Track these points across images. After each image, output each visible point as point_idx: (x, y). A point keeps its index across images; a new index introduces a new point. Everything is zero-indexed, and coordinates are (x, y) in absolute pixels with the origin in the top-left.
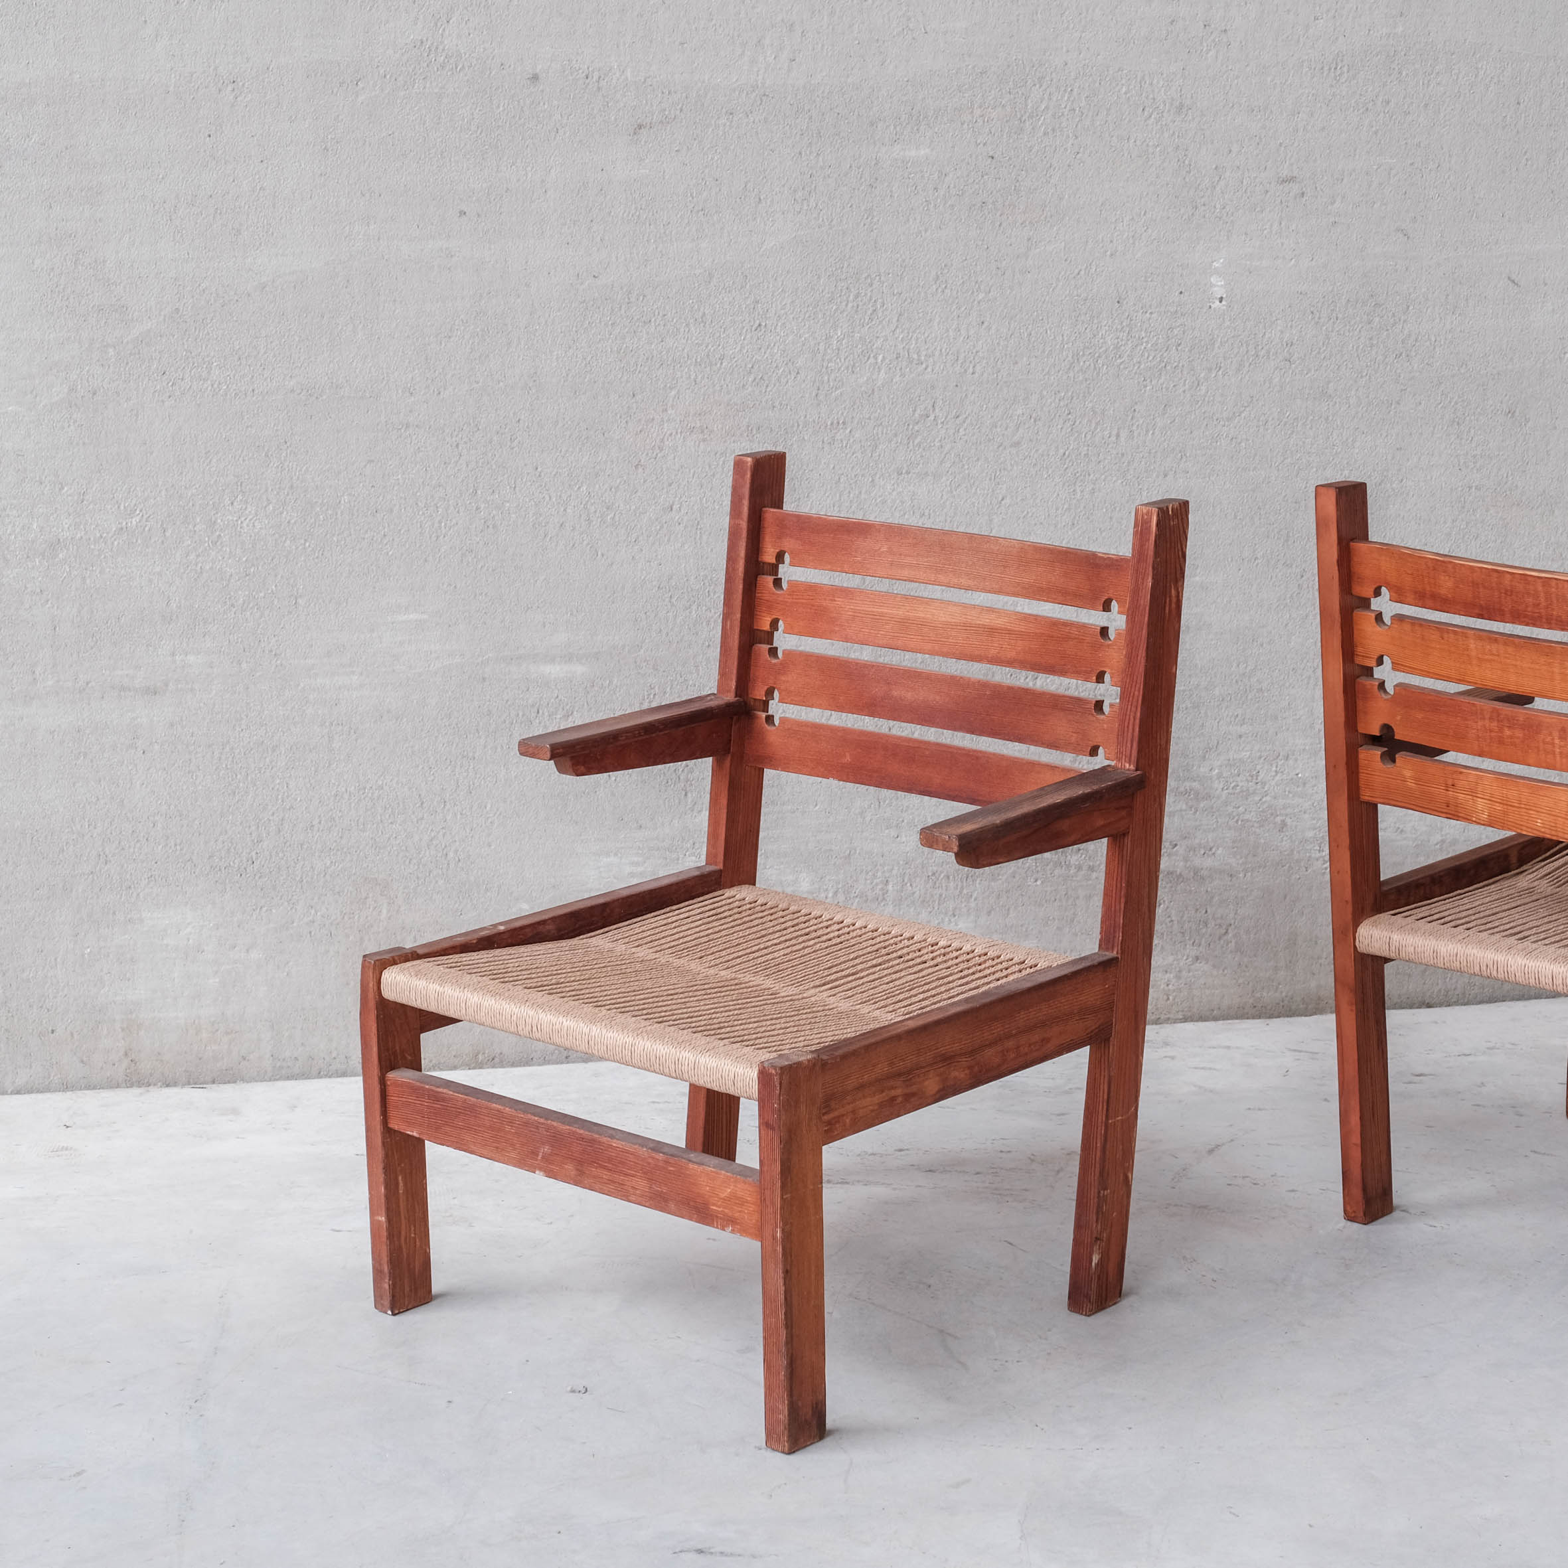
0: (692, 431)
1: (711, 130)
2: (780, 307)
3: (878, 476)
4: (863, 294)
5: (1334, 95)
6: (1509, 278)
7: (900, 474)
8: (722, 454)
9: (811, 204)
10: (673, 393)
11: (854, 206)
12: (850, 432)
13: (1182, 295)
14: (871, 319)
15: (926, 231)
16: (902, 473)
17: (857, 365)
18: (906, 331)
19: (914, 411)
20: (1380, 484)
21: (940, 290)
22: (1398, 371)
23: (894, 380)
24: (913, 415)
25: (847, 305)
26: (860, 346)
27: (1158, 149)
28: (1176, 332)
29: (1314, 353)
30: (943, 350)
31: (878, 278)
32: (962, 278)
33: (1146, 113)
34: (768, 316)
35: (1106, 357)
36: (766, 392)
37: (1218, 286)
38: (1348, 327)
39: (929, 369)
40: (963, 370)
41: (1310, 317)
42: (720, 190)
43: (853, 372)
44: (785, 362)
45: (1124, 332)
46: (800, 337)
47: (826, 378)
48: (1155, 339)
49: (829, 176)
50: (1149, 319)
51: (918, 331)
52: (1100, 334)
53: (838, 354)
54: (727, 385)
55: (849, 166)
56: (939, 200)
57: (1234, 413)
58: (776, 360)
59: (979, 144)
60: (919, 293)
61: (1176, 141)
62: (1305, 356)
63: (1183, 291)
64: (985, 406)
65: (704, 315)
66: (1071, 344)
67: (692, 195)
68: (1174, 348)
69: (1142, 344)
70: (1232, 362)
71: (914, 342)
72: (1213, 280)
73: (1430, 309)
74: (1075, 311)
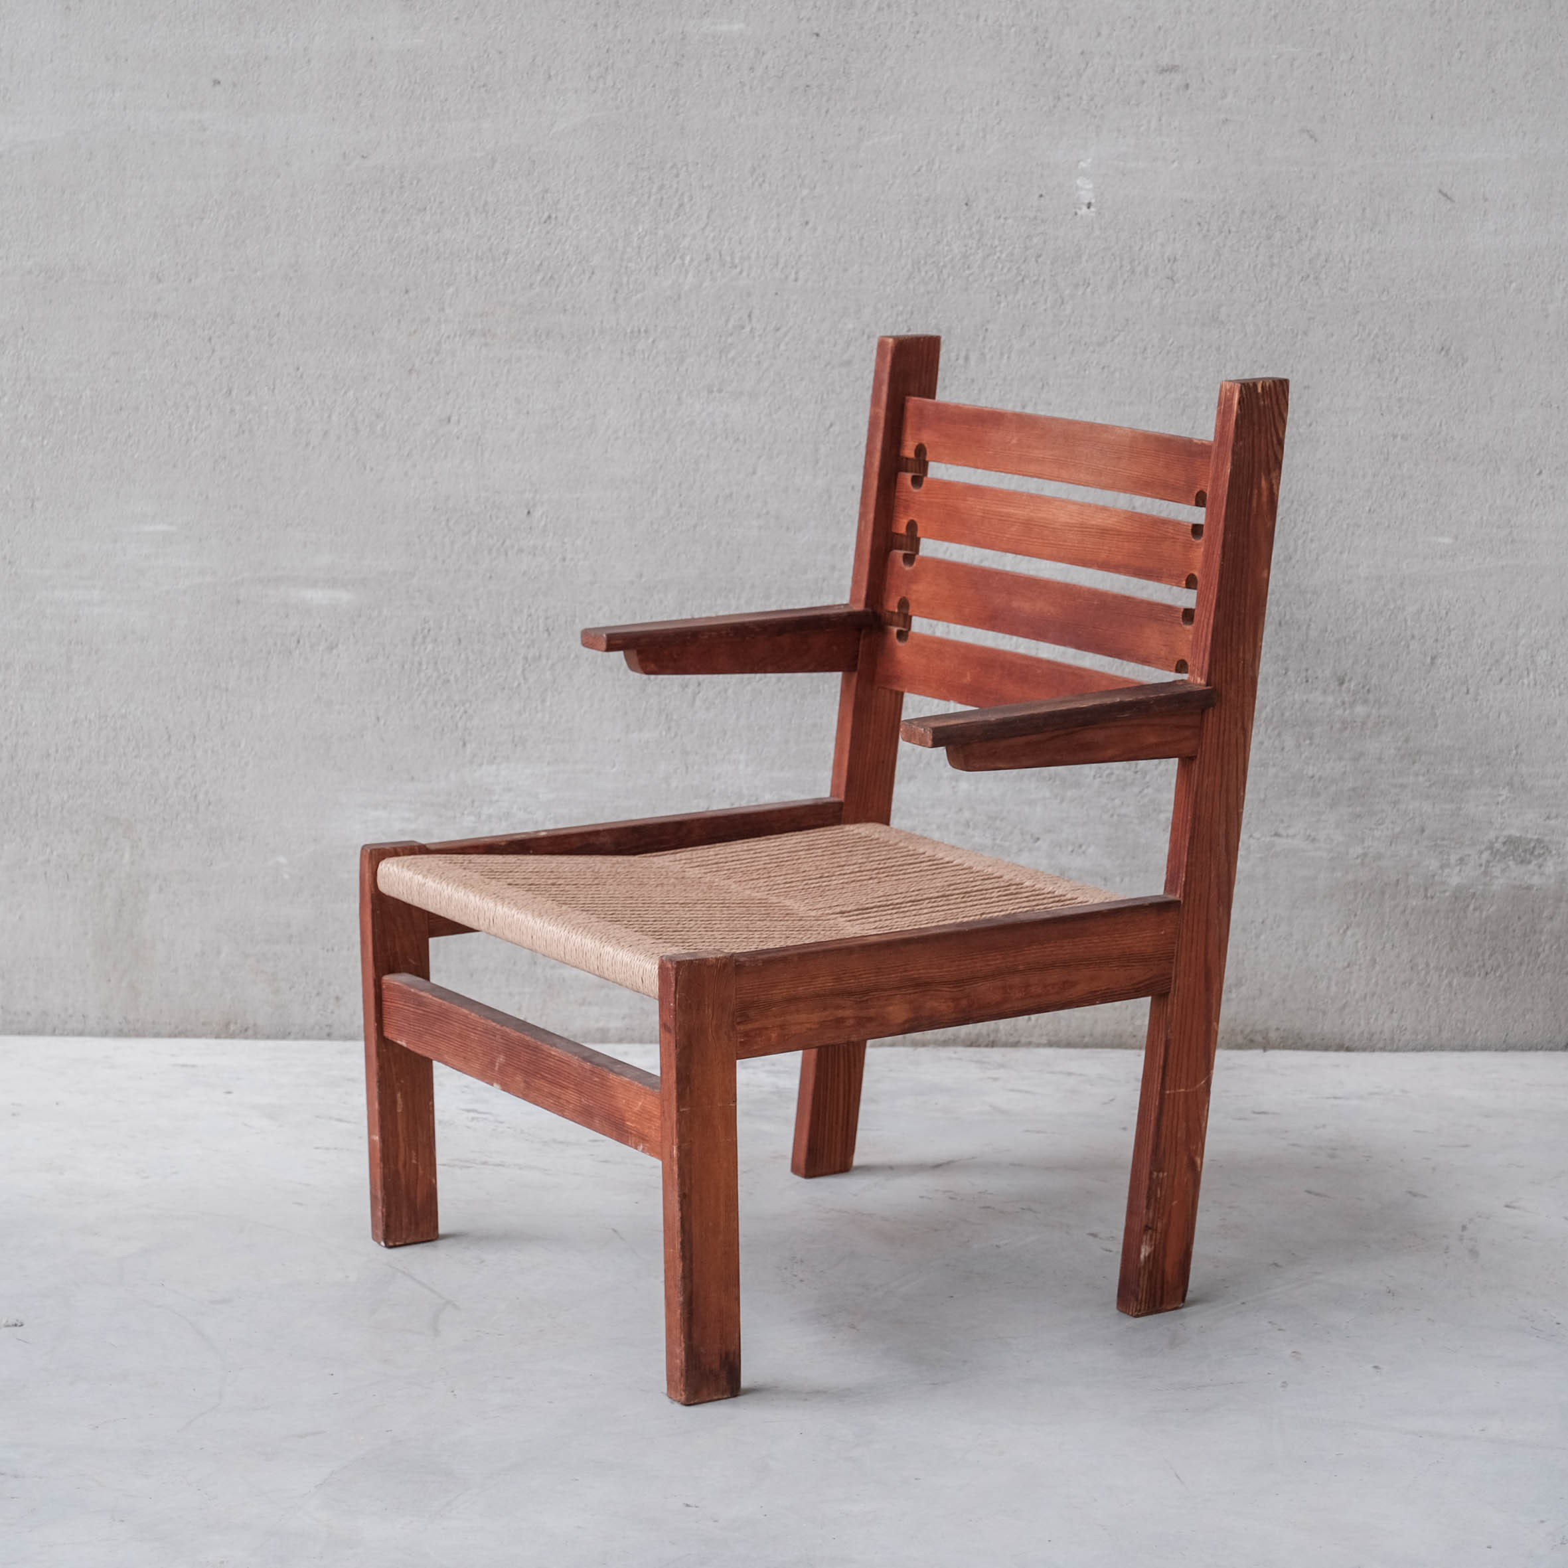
0: (473, 334)
2: (571, 198)
3: (685, 393)
4: (668, 186)
6: (1440, 191)
7: (710, 392)
8: (507, 360)
9: (608, 83)
10: (451, 290)
11: (657, 86)
12: (653, 342)
13: (1042, 199)
14: (677, 215)
15: (740, 115)
16: (712, 392)
17: (661, 266)
18: (717, 230)
19: (727, 321)
21: (757, 184)
22: (1305, 296)
23: (704, 285)
24: (726, 325)
25: (649, 197)
26: (664, 244)
27: (1013, 30)
28: (1035, 240)
29: (1202, 271)
30: (761, 252)
31: (685, 168)
32: (783, 170)
34: (559, 207)
35: (953, 267)
36: (556, 292)
37: (1086, 189)
38: (1243, 242)
39: (745, 274)
40: (783, 276)
41: (1197, 229)
42: (504, 64)
43: (656, 274)
44: (578, 260)
45: (974, 239)
46: (596, 232)
47: (625, 280)
48: (1011, 248)
49: (628, 51)
50: (1003, 225)
51: (731, 230)
52: (945, 241)
53: (639, 252)
54: (512, 284)
55: (650, 41)
56: (755, 82)
57: (1106, 338)
58: (568, 257)
59: (802, 19)
60: (733, 186)
61: (1035, 20)
62: (1191, 274)
63: (1044, 194)
64: (809, 319)
65: (486, 203)
66: (910, 250)
67: (472, 68)
68: (1033, 259)
69: (995, 254)
70: (1102, 279)
71: (726, 242)
72: (1079, 182)
73: (1342, 226)
74: (915, 213)
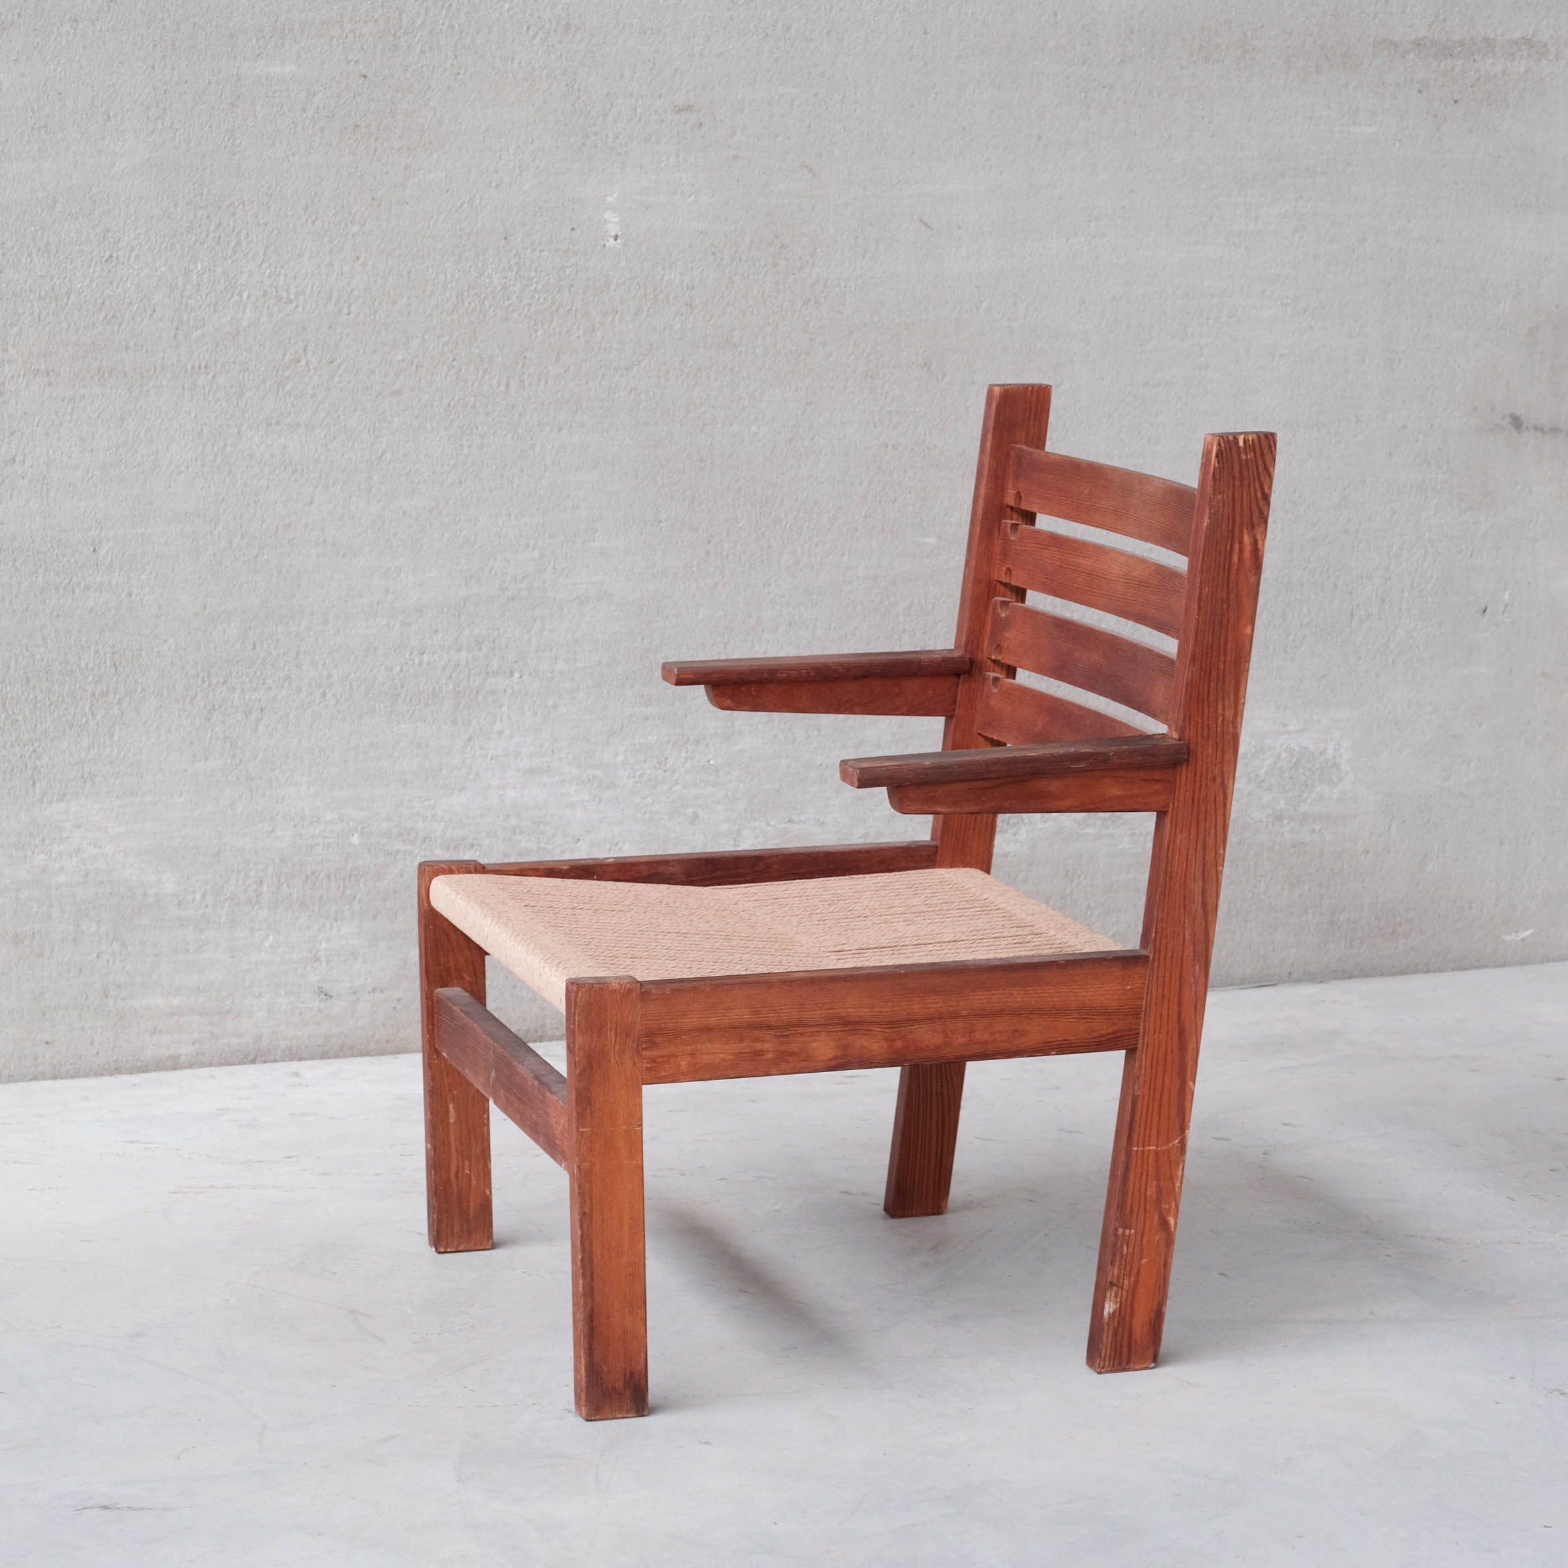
0: (36, 375)
1: (53, 38)
2: (132, 237)
3: (244, 427)
4: (225, 225)
5: (731, 18)
6: (921, 221)
7: (268, 424)
8: (71, 399)
9: (166, 124)
10: (15, 330)
11: (214, 127)
12: (214, 377)
13: (574, 232)
14: (235, 252)
15: (294, 155)
16: (271, 424)
17: (220, 302)
18: (273, 266)
19: (284, 355)
20: (791, 441)
21: (310, 221)
22: (807, 319)
23: (261, 321)
24: (283, 359)
25: (207, 236)
26: (222, 281)
27: (545, 72)
28: (568, 271)
29: (717, 298)
30: (315, 287)
31: (241, 207)
32: (334, 208)
33: (531, 32)
34: (119, 246)
35: (493, 299)
36: (118, 330)
37: (613, 223)
38: (752, 270)
39: (300, 309)
40: (337, 311)
41: (712, 258)
42: (64, 105)
43: (216, 311)
44: (140, 299)
45: (512, 271)
46: (156, 271)
47: (185, 317)
48: (546, 278)
49: (185, 93)
50: (539, 258)
51: (287, 266)
52: (486, 273)
53: (198, 290)
54: (75, 323)
55: (207, 82)
56: (307, 123)
57: (632, 362)
58: (129, 296)
59: (351, 61)
60: (287, 224)
61: (564, 63)
62: (708, 300)
63: (575, 227)
64: (361, 351)
65: (48, 243)
66: (454, 284)
67: (32, 110)
68: (566, 290)
69: (532, 285)
70: (629, 306)
71: (282, 278)
72: (607, 215)
73: (838, 253)
74: (458, 247)
